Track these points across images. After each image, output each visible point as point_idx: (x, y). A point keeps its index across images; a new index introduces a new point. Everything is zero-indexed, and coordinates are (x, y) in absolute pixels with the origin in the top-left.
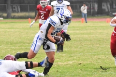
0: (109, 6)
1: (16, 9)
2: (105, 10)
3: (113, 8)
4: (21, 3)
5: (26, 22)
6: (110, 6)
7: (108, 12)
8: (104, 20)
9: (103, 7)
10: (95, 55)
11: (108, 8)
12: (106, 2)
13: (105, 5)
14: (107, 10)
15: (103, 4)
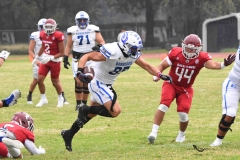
0: (165, 32)
1: (8, 39)
2: (158, 39)
3: (171, 36)
4: (15, 28)
5: (24, 61)
6: (168, 32)
7: (164, 43)
8: (157, 56)
9: (155, 35)
10: (141, 116)
11: (163, 36)
12: (161, 27)
13: (159, 31)
14: (161, 40)
15: (155, 29)
